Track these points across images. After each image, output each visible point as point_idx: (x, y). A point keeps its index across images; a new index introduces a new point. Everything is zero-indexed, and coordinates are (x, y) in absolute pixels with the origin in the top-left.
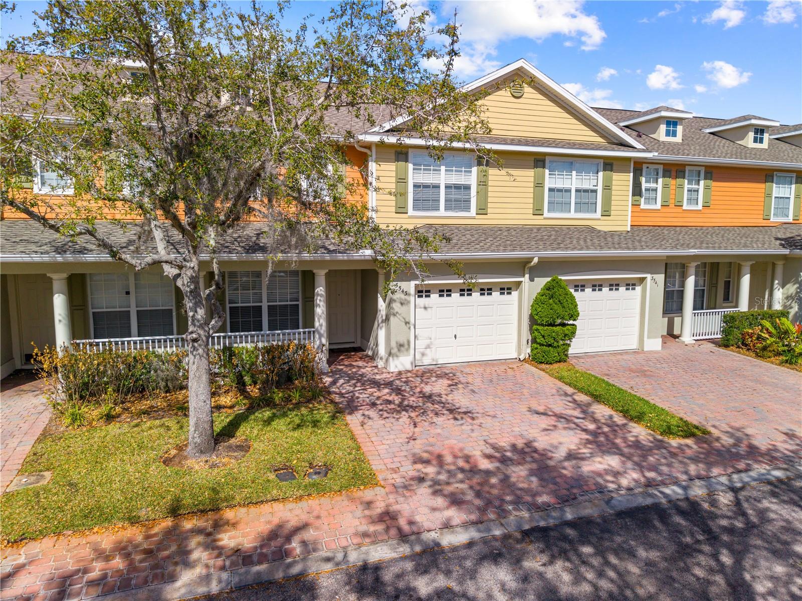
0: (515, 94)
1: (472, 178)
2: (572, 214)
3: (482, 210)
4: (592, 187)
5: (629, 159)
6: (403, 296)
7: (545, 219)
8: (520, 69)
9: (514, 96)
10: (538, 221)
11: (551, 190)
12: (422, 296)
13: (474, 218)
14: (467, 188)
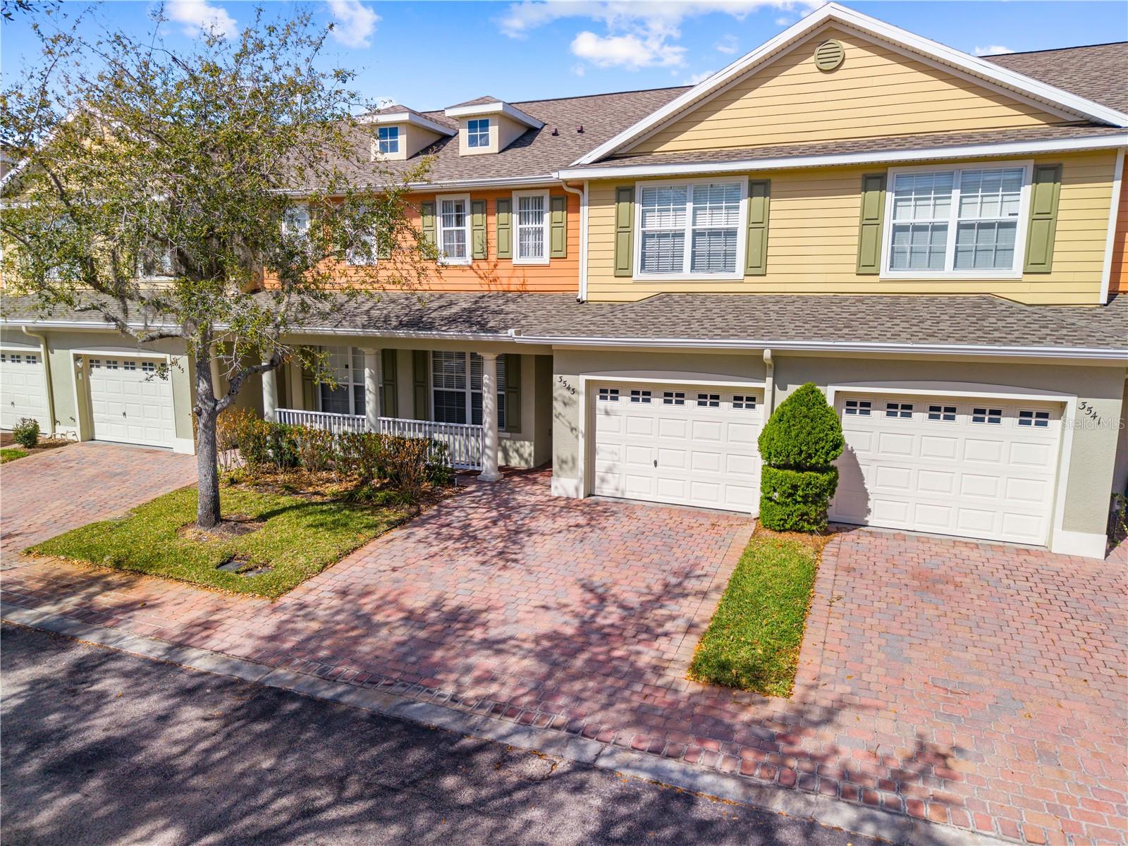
0: (825, 67)
1: (739, 216)
2: (948, 271)
3: (757, 268)
4: (1006, 218)
5: (1113, 151)
6: (567, 394)
7: (883, 281)
8: (830, 20)
9: (821, 70)
10: (868, 285)
11: (897, 229)
12: (606, 398)
13: (741, 282)
14: (731, 233)
